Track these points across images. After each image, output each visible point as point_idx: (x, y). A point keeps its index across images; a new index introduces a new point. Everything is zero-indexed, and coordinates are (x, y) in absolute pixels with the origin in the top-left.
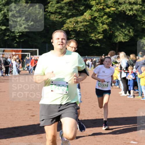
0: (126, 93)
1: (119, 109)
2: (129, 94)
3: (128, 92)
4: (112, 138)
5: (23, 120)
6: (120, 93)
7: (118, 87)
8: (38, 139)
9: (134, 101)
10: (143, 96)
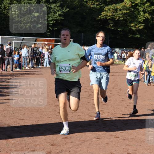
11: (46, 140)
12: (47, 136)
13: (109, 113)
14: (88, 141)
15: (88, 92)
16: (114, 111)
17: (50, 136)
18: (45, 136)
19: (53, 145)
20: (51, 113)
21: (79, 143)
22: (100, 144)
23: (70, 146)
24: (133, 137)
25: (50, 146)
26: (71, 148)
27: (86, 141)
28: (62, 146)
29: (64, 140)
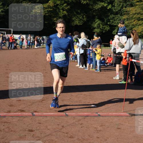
0: (83, 66)
1: (79, 79)
2: (85, 67)
3: (84, 65)
4: (77, 102)
5: (4, 86)
6: (76, 66)
7: (76, 61)
8: (18, 101)
9: (90, 72)
10: (96, 68)
11: (4, 102)
12: (5, 100)
13: (47, 82)
14: (36, 102)
15: (29, 67)
16: (51, 81)
17: (7, 99)
18: (4, 100)
19: (11, 106)
20: (5, 82)
21: (30, 104)
22: (46, 105)
23: (24, 107)
24: (68, 99)
25: (9, 107)
26: (25, 108)
27: (35, 102)
28: (18, 106)
29: (19, 102)
